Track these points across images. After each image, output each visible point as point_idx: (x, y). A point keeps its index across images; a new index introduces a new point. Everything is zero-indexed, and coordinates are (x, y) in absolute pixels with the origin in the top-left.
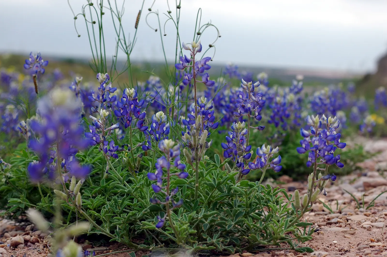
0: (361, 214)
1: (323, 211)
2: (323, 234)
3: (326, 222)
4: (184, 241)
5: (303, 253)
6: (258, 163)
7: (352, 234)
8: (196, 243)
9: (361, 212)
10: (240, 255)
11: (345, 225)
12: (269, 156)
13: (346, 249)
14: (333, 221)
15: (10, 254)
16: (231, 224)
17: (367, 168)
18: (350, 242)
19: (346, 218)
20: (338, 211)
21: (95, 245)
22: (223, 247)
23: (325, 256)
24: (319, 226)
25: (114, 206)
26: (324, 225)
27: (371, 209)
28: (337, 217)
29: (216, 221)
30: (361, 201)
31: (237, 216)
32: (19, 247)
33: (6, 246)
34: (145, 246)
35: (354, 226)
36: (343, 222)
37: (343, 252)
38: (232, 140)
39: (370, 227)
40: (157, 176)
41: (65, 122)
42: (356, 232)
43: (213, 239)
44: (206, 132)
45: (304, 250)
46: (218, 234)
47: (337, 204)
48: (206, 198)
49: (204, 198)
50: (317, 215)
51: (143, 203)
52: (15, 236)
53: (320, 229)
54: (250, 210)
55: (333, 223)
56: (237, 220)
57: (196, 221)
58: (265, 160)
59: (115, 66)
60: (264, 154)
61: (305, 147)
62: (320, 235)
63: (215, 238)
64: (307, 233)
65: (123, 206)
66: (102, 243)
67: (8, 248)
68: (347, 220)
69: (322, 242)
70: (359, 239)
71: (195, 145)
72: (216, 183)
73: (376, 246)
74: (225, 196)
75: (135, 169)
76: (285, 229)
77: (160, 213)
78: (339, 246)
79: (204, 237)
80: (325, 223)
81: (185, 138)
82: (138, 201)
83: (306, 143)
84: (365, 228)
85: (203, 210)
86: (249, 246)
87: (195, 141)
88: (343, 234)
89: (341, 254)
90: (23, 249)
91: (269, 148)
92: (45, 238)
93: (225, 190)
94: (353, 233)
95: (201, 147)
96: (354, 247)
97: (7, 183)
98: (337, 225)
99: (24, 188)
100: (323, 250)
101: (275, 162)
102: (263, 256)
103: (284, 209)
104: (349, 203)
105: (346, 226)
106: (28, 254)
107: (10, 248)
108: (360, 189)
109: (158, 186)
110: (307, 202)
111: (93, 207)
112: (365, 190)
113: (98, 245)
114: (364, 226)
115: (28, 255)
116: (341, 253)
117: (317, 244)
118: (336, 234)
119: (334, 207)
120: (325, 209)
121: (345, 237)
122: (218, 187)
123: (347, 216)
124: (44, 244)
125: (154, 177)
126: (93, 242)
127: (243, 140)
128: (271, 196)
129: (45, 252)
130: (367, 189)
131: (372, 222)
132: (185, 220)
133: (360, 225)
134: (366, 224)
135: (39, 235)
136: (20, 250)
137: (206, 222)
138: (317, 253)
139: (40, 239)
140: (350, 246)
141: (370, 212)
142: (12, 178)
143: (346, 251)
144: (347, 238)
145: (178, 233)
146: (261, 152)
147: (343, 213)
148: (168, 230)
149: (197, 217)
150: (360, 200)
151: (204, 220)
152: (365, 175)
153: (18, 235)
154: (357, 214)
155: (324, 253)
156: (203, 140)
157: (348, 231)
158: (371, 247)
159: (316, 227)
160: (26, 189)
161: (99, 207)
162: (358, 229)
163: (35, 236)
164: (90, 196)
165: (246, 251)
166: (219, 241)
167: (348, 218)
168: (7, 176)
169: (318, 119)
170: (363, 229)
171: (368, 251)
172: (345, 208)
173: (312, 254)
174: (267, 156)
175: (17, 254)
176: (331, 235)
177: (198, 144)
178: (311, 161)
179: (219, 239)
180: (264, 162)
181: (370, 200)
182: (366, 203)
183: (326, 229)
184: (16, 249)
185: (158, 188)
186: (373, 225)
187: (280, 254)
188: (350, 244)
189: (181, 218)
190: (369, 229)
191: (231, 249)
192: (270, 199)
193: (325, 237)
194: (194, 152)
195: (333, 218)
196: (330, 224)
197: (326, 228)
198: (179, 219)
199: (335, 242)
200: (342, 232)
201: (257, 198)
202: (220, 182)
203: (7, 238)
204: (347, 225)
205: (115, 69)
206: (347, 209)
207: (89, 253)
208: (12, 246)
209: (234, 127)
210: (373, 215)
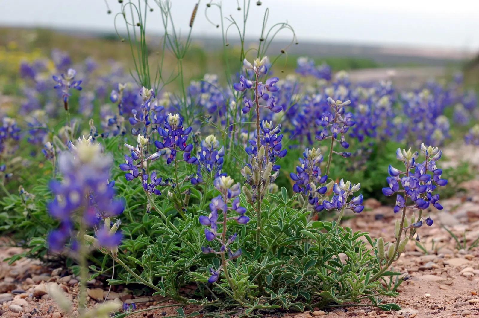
0: (461, 257)
1: (416, 251)
2: (413, 285)
3: (419, 266)
4: (243, 296)
5: (388, 311)
6: (335, 202)
7: (450, 285)
8: (258, 300)
9: (462, 254)
10: (311, 314)
11: (440, 272)
12: (348, 194)
13: (440, 306)
14: (426, 266)
15: (32, 306)
16: (299, 276)
17: (473, 189)
18: (447, 295)
19: (443, 262)
20: (433, 251)
21: (135, 294)
22: (290, 303)
23: (414, 317)
24: (410, 272)
25: (158, 251)
26: (416, 272)
27: (474, 250)
28: (432, 261)
29: (282, 272)
30: (463, 239)
31: (308, 266)
32: (44, 299)
33: (28, 297)
34: (195, 301)
35: (452, 273)
36: (439, 267)
37: (436, 311)
38: (304, 170)
39: (471, 276)
40: (211, 220)
41: (92, 183)
42: (454, 281)
43: (277, 294)
44: (271, 164)
45: (389, 308)
46: (284, 287)
47: (433, 242)
48: (270, 242)
49: (267, 243)
50: (408, 257)
51: (193, 248)
52: (39, 283)
53: (411, 276)
54: (324, 258)
55: (426, 269)
56: (307, 271)
57: (258, 272)
58: (343, 198)
59: (160, 73)
60: (343, 191)
61: (393, 187)
62: (410, 286)
63: (280, 293)
64: (395, 281)
65: (169, 251)
66: (144, 292)
67: (30, 299)
68: (444, 265)
69: (411, 294)
70: (457, 291)
71: (256, 182)
72: (283, 226)
73: (477, 303)
74: (293, 240)
75: (183, 206)
76: (365, 285)
77: (214, 260)
78: (432, 301)
79: (267, 292)
80: (416, 268)
81: (245, 172)
82: (186, 246)
83: (394, 183)
84: (465, 276)
85: (266, 258)
86: (321, 301)
87: (257, 177)
88: (438, 284)
89: (434, 314)
90: (48, 300)
91: (348, 185)
92: (76, 286)
93: (294, 232)
94: (450, 283)
95: (264, 183)
96: (450, 302)
97: (29, 217)
98: (432, 271)
99: (50, 223)
100: (412, 307)
101: (355, 202)
102: (339, 315)
103: (364, 257)
104: (448, 241)
105: (442, 274)
106: (54, 306)
107: (33, 298)
108: (464, 219)
109: (212, 233)
110: (394, 253)
111: (133, 249)
112: (469, 222)
113: (139, 295)
114: (465, 274)
115: (54, 308)
116: (434, 311)
117: (405, 298)
118: (430, 284)
119: (428, 247)
120: (418, 248)
121: (441, 289)
122: (286, 230)
123: (445, 260)
124: (74, 294)
125: (207, 221)
126: (134, 291)
127: (317, 171)
128: (350, 241)
129: (75, 305)
130: (471, 219)
131: (474, 268)
132: (244, 271)
133: (460, 271)
134: (467, 271)
135: (68, 282)
136: (44, 302)
137: (270, 273)
138: (404, 311)
139: (69, 287)
140: (446, 301)
141: (473, 255)
142: (35, 211)
143: (441, 309)
144: (443, 289)
145: (236, 287)
146: (338, 189)
147: (440, 255)
148: (222, 282)
149: (259, 267)
150: (462, 236)
151: (267, 271)
152: (470, 200)
153: (43, 281)
154: (457, 257)
155: (414, 312)
156: (267, 174)
157: (444, 281)
158: (471, 303)
159: (405, 274)
160: (53, 225)
161: (142, 248)
162: (456, 277)
163: (63, 284)
164: (130, 235)
165: (318, 308)
166: (285, 297)
167: (445, 262)
168: (30, 209)
169: (411, 153)
170: (462, 278)
171: (466, 310)
172: (443, 247)
173: (399, 312)
174: (345, 193)
175: (41, 307)
176: (424, 285)
177: (260, 180)
178: (399, 205)
179: (285, 294)
180: (342, 201)
181: (475, 237)
182: (468, 241)
183: (417, 277)
184: (40, 300)
185: (212, 236)
186: (475, 273)
187: (359, 313)
188: (446, 299)
189: (239, 267)
190: (470, 278)
191: (300, 306)
192: (349, 244)
193: (416, 288)
194: (256, 190)
195: (427, 262)
196: (423, 270)
197: (418, 275)
198: (237, 270)
199: (428, 295)
200: (437, 282)
201: (332, 244)
202: (288, 225)
203: (30, 285)
204: (444, 272)
205: (161, 77)
206: (444, 250)
207: (128, 306)
208: (35, 297)
209: (307, 154)
210: (476, 258)
